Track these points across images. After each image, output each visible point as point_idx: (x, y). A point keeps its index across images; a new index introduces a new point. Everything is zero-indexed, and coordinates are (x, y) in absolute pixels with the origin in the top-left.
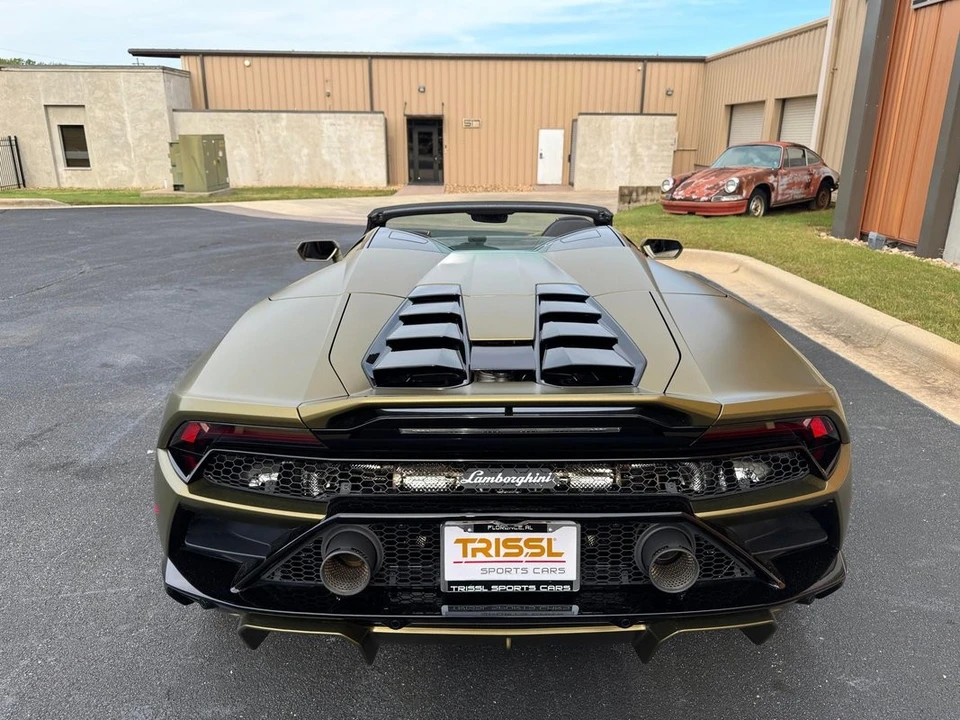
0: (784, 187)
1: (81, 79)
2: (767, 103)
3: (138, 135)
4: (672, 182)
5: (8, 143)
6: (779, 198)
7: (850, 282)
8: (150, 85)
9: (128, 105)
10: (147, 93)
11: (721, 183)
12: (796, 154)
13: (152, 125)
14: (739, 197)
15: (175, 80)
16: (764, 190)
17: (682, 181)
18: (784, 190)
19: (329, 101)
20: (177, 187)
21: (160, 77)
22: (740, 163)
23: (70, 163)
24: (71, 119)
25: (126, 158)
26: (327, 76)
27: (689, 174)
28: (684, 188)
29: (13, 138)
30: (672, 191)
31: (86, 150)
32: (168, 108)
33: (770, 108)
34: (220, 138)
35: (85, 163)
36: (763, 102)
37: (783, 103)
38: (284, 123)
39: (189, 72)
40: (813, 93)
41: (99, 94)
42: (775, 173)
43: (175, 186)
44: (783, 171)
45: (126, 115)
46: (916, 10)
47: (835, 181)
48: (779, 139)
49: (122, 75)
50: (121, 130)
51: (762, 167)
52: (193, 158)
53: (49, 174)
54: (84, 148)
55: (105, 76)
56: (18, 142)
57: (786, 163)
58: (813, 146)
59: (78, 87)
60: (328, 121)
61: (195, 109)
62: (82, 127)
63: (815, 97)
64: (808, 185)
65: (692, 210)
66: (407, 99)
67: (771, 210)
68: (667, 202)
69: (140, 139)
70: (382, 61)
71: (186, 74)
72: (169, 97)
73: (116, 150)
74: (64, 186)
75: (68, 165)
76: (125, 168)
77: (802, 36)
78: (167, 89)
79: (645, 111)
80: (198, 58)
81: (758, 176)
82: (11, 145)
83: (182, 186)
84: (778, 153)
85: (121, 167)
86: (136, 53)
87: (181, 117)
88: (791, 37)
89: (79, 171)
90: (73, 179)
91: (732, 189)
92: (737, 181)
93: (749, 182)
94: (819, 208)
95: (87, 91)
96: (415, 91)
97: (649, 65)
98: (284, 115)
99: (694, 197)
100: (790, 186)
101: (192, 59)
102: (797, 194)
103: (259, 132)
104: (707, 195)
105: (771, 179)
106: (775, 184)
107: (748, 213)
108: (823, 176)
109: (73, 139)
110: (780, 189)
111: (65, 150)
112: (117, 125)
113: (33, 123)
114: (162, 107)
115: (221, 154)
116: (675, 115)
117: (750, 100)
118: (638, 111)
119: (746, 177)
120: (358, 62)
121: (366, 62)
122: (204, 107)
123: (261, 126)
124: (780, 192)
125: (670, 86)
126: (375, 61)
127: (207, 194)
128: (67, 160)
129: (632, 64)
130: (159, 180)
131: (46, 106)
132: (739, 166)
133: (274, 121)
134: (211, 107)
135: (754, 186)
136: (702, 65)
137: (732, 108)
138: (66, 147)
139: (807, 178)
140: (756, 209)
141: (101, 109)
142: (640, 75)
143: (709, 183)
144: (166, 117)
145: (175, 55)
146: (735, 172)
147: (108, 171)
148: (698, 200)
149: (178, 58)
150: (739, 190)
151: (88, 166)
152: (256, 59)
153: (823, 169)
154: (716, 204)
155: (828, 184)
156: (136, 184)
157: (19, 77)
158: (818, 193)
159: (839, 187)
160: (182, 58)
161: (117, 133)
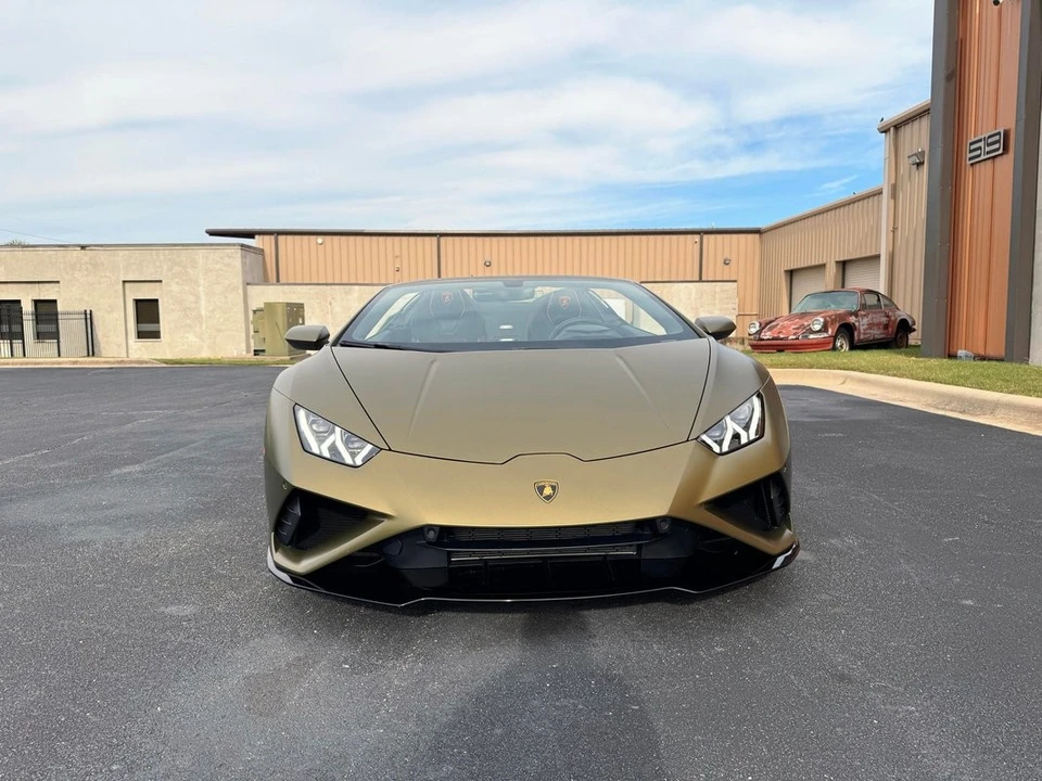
0: (862, 324)
1: (162, 257)
2: (828, 266)
3: (211, 308)
4: (758, 325)
5: (83, 316)
6: (862, 337)
7: (953, 377)
8: (227, 260)
9: (204, 279)
10: (224, 268)
11: (806, 324)
12: (871, 300)
13: (226, 298)
14: (826, 335)
15: (251, 256)
16: (847, 330)
17: (767, 324)
18: (865, 330)
19: (397, 275)
20: (257, 352)
21: (238, 252)
22: (819, 307)
23: (141, 335)
24: (146, 293)
25: (197, 329)
26: (397, 253)
27: (772, 318)
28: (770, 329)
29: (88, 312)
30: (759, 332)
31: (158, 322)
32: (244, 281)
33: (832, 270)
34: (301, 306)
35: (156, 335)
36: (824, 266)
37: (844, 265)
39: (263, 250)
40: (874, 253)
41: (177, 269)
42: (856, 314)
43: (255, 351)
44: (863, 313)
45: (201, 288)
47: (910, 323)
48: (844, 286)
49: (202, 252)
50: (196, 303)
51: (841, 311)
52: (276, 323)
53: (119, 346)
54: (157, 320)
55: (184, 254)
56: (93, 314)
57: (864, 306)
58: (882, 290)
59: (158, 264)
61: (265, 281)
62: (157, 301)
63: (878, 257)
64: (886, 327)
65: (782, 347)
66: (473, 272)
67: (853, 347)
68: (755, 342)
69: (213, 311)
70: (450, 239)
71: (261, 252)
72: (245, 273)
73: (188, 322)
74: (131, 357)
75: (139, 337)
76: (195, 339)
78: (244, 264)
79: (703, 279)
80: (273, 237)
81: (840, 316)
82: (86, 319)
83: (264, 351)
84: (856, 297)
85: (192, 338)
86: (213, 233)
87: (254, 290)
89: (149, 343)
90: (143, 350)
91: (817, 327)
92: (822, 320)
93: (833, 322)
94: (899, 347)
95: (165, 267)
96: (481, 263)
97: (705, 237)
98: (357, 287)
99: (782, 336)
100: (871, 326)
101: (267, 238)
102: (877, 333)
103: (331, 304)
104: (795, 334)
105: (852, 319)
106: (857, 324)
107: (834, 348)
108: (899, 319)
109: (147, 313)
110: (861, 328)
111: (138, 323)
112: (192, 298)
113: (110, 298)
114: (238, 280)
115: (300, 321)
116: (735, 281)
117: (806, 265)
118: (697, 278)
119: (830, 317)
120: (427, 239)
121: (435, 239)
122: (275, 281)
123: (332, 298)
124: (862, 331)
125: (727, 255)
126: (443, 239)
127: (288, 358)
128: (138, 332)
129: (689, 237)
130: (234, 347)
131: (124, 282)
132: (820, 310)
133: (346, 293)
134: (282, 280)
135: (837, 325)
136: (757, 236)
137: (791, 273)
138: (139, 320)
139: (884, 320)
140: (841, 346)
141: (177, 283)
142: (697, 247)
143: (795, 324)
144: (241, 287)
145: (250, 235)
146: (818, 314)
147: (178, 342)
148: (786, 339)
149: (253, 238)
150: (825, 329)
151: (159, 337)
152: (328, 238)
153: (898, 312)
154: (805, 341)
155: (905, 327)
156: (205, 354)
157: (103, 256)
158: (896, 334)
159: (914, 330)
160: (257, 237)
161: (191, 305)
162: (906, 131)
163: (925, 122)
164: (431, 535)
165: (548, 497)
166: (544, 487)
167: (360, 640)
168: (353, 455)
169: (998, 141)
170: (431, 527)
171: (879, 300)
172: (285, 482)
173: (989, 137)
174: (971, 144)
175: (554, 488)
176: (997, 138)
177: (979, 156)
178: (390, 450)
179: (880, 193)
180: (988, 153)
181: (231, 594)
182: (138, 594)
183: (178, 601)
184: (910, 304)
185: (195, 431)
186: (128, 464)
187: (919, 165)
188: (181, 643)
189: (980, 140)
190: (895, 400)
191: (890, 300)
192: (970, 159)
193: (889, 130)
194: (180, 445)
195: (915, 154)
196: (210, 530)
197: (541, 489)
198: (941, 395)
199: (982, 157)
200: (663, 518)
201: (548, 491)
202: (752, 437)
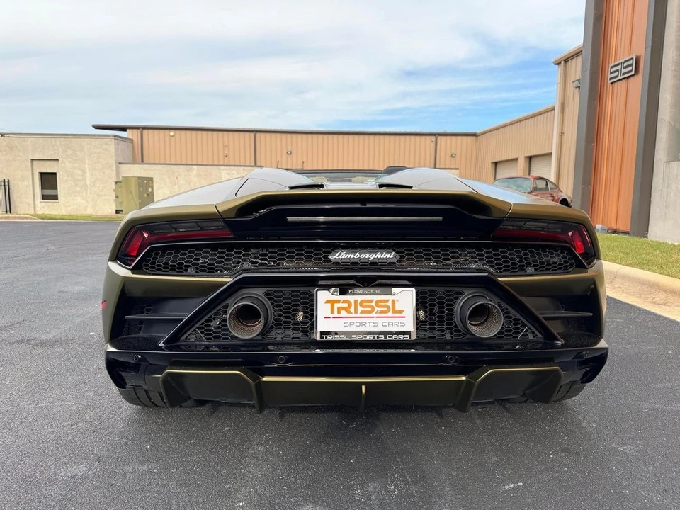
1: (58, 143)
2: (519, 160)
3: (94, 180)
5: (3, 184)
8: (104, 146)
9: (89, 159)
10: (103, 151)
12: (541, 184)
13: (104, 173)
15: (122, 144)
19: (226, 159)
20: (118, 212)
21: (113, 141)
23: (44, 197)
24: (48, 168)
25: (84, 194)
26: (226, 144)
29: (6, 181)
31: (57, 189)
32: (116, 161)
33: (522, 163)
34: (151, 179)
35: (55, 197)
36: (516, 159)
37: (530, 158)
38: (195, 172)
39: (132, 140)
40: (546, 152)
41: (69, 152)
43: (117, 211)
44: (534, 193)
45: (87, 166)
46: (612, 83)
47: (569, 202)
48: (529, 174)
49: (87, 140)
50: (83, 176)
52: (131, 192)
53: (29, 205)
54: (55, 187)
55: (74, 141)
56: (10, 183)
57: (535, 189)
58: (552, 178)
59: (55, 147)
60: (226, 171)
61: (134, 162)
62: (55, 174)
63: (551, 154)
66: (279, 159)
69: (96, 181)
70: (263, 135)
71: (130, 141)
72: (117, 155)
73: (78, 189)
74: (37, 213)
75: (43, 199)
76: (82, 201)
77: (539, 117)
78: (116, 149)
79: (438, 166)
80: (139, 131)
82: (5, 185)
83: (122, 211)
84: (529, 182)
85: (79, 200)
86: (97, 127)
87: (124, 167)
88: (532, 117)
89: (50, 203)
90: (46, 208)
95: (61, 150)
96: (284, 152)
97: (439, 138)
98: (195, 167)
101: (135, 131)
103: (177, 178)
108: (561, 198)
109: (48, 181)
111: (42, 189)
112: (80, 172)
113: (22, 171)
114: (112, 161)
115: (150, 190)
116: (458, 169)
117: (505, 159)
118: (433, 166)
120: (247, 134)
121: (252, 134)
122: (140, 161)
123: (179, 174)
125: (454, 151)
126: (258, 134)
128: (43, 195)
129: (428, 137)
130: (109, 207)
131: (32, 160)
133: (188, 170)
134: (146, 160)
136: (474, 138)
137: (496, 163)
138: (43, 187)
141: (70, 162)
142: (433, 144)
144: (114, 168)
145: (123, 129)
147: (69, 203)
149: (126, 131)
151: (57, 199)
152: (178, 132)
153: (560, 194)
155: (565, 204)
156: (89, 211)
157: (16, 141)
160: (128, 130)
161: (80, 177)
162: (572, 63)
169: (631, 65)
171: (547, 185)
173: (625, 62)
174: (612, 67)
176: (630, 62)
177: (617, 76)
179: (553, 109)
180: (624, 74)
189: (618, 65)
191: (557, 186)
192: (611, 79)
193: (560, 63)
195: (578, 81)
199: (619, 78)
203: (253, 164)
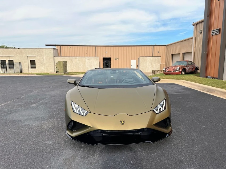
0: (187, 68)
1: (36, 51)
3: (47, 62)
4: (165, 68)
5: (19, 64)
6: (187, 71)
7: (206, 83)
8: (50, 51)
10: (49, 53)
11: (175, 68)
12: (190, 63)
14: (180, 71)
15: (55, 51)
16: (184, 70)
17: (167, 68)
19: (87, 55)
20: (57, 72)
21: (52, 50)
22: (178, 65)
23: (32, 68)
24: (32, 59)
25: (44, 66)
26: (87, 50)
27: (168, 67)
28: (168, 69)
30: (165, 70)
32: (54, 56)
33: (181, 55)
34: (66, 62)
35: (35, 68)
36: (180, 54)
37: (184, 54)
38: (78, 59)
39: (58, 49)
40: (191, 51)
41: (39, 53)
42: (186, 66)
43: (56, 72)
44: (188, 66)
45: (44, 57)
46: (212, 36)
47: (198, 68)
49: (44, 50)
51: (183, 66)
52: (61, 66)
53: (27, 70)
54: (35, 65)
55: (41, 50)
57: (188, 64)
58: (192, 61)
60: (87, 59)
61: (58, 56)
62: (35, 60)
63: (192, 52)
64: (193, 69)
65: (170, 74)
66: (103, 54)
67: (186, 74)
68: (164, 72)
70: (98, 47)
71: (57, 50)
72: (54, 54)
73: (42, 65)
74: (30, 72)
75: (31, 68)
76: (43, 69)
78: (54, 52)
79: (153, 56)
80: (60, 46)
81: (183, 67)
82: (20, 64)
83: (58, 72)
84: (186, 63)
85: (42, 68)
86: (47, 45)
87: (56, 58)
88: (184, 41)
89: (33, 69)
90: (32, 71)
92: (179, 68)
94: (195, 73)
95: (37, 53)
96: (105, 52)
97: (154, 47)
98: (78, 58)
99: (170, 71)
100: (189, 69)
101: (58, 46)
102: (191, 70)
103: (72, 61)
104: (173, 71)
105: (185, 67)
106: (186, 68)
107: (181, 74)
109: (33, 63)
110: (187, 69)
111: (31, 65)
112: (42, 60)
113: (25, 59)
114: (52, 56)
115: (66, 65)
116: (160, 57)
117: (176, 53)
118: (152, 56)
119: (180, 67)
120: (93, 47)
121: (95, 47)
122: (60, 56)
123: (73, 60)
124: (187, 70)
125: (159, 51)
126: (97, 47)
127: (64, 73)
129: (150, 47)
130: (52, 70)
131: (28, 56)
132: (179, 65)
133: (76, 59)
134: (62, 56)
135: (182, 69)
136: (165, 47)
137: (172, 55)
139: (192, 67)
140: (183, 73)
141: (39, 56)
142: (152, 49)
143: (173, 68)
145: (55, 46)
146: (178, 66)
147: (40, 69)
148: (171, 72)
150: (179, 70)
152: (72, 47)
153: (195, 66)
154: (175, 72)
155: (197, 69)
156: (45, 72)
157: (23, 50)
158: (195, 71)
159: (199, 69)
161: (42, 61)
162: (198, 25)
163: (203, 24)
164: (99, 131)
165: (123, 124)
166: (122, 121)
167: (85, 150)
168: (83, 113)
169: (218, 31)
170: (99, 130)
171: (191, 63)
172: (70, 118)
173: (216, 30)
174: (212, 31)
175: (124, 122)
176: (218, 30)
177: (214, 34)
178: (91, 113)
179: (192, 38)
180: (216, 33)
181: (59, 139)
182: (40, 138)
183: (48, 140)
184: (198, 64)
185: (46, 95)
186: (33, 104)
187: (201, 33)
188: (50, 151)
189: (214, 30)
190: (194, 88)
191: (194, 63)
192: (212, 34)
193: (195, 25)
194: (44, 99)
195: (200, 31)
196: (53, 122)
197: (121, 122)
198: (203, 87)
199: (215, 34)
200: (146, 128)
201: (123, 122)
202: (164, 109)
203: (95, 56)
